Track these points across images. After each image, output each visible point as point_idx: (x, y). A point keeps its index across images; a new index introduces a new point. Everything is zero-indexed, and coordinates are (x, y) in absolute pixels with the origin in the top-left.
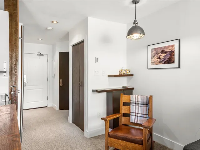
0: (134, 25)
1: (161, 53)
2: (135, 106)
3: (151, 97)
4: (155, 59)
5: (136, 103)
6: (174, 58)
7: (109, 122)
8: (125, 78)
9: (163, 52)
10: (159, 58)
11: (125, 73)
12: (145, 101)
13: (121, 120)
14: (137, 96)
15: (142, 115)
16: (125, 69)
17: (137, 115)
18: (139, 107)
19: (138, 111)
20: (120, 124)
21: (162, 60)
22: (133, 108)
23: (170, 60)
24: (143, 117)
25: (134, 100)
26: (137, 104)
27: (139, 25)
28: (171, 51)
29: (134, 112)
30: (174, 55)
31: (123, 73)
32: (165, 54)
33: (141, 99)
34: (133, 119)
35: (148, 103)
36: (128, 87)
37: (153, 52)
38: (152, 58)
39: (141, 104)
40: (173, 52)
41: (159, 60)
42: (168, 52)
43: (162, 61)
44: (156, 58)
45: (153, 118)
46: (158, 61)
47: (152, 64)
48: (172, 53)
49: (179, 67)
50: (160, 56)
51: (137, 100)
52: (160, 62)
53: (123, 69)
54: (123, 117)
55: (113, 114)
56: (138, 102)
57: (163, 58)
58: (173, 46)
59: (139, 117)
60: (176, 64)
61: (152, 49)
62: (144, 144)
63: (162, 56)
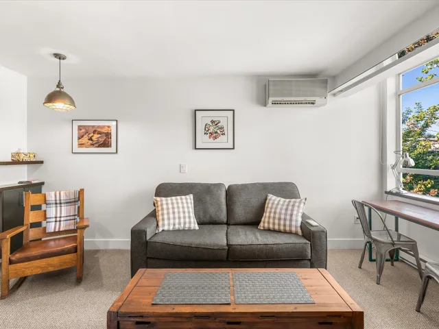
0: (58, 89)
1: (94, 134)
2: (54, 209)
3: (81, 191)
4: (85, 140)
5: (56, 204)
7: (9, 240)
8: (25, 167)
9: (96, 132)
10: (91, 139)
11: (26, 159)
12: (72, 197)
13: (27, 235)
14: (58, 193)
15: (68, 218)
16: (26, 152)
17: (58, 219)
18: (63, 208)
19: (61, 213)
20: (24, 242)
22: (52, 212)
23: (106, 144)
24: (70, 220)
25: (53, 199)
26: (58, 203)
27: (65, 90)
28: (107, 132)
29: (54, 216)
31: (21, 157)
32: (99, 135)
33: (66, 195)
34: (51, 227)
35: (78, 200)
36: (33, 182)
37: (81, 130)
38: (79, 138)
39: (67, 203)
40: (110, 134)
41: (91, 142)
42: (104, 133)
43: (96, 143)
45: (85, 217)
46: (89, 143)
47: (79, 147)
48: (108, 135)
49: (117, 152)
50: (92, 136)
51: (58, 198)
52: (92, 145)
53: (21, 151)
54: (30, 230)
55: (3, 232)
56: (60, 200)
57: (96, 139)
58: (109, 127)
59: (62, 223)
60: (113, 149)
61: (79, 126)
62: (78, 251)
63: (95, 137)
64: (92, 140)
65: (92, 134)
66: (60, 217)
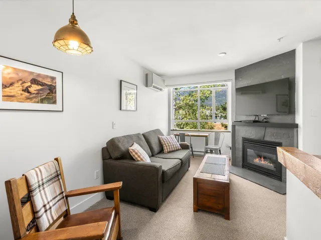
1: (32, 83)
2: (39, 194)
5: (39, 186)
6: (56, 97)
9: (34, 81)
10: (26, 90)
15: (56, 200)
18: (46, 190)
19: (47, 198)
21: (34, 95)
24: (59, 201)
25: (36, 181)
28: (51, 85)
29: (42, 206)
30: (55, 93)
32: (40, 87)
38: (5, 87)
39: (48, 181)
40: (55, 87)
41: (27, 94)
42: (46, 85)
43: (35, 97)
44: (17, 89)
46: (23, 96)
48: (52, 88)
50: (30, 87)
52: (28, 98)
56: (42, 180)
57: (36, 92)
59: (52, 209)
60: (58, 106)
63: (34, 88)
64: (29, 92)
65: (29, 84)
66: (48, 203)
